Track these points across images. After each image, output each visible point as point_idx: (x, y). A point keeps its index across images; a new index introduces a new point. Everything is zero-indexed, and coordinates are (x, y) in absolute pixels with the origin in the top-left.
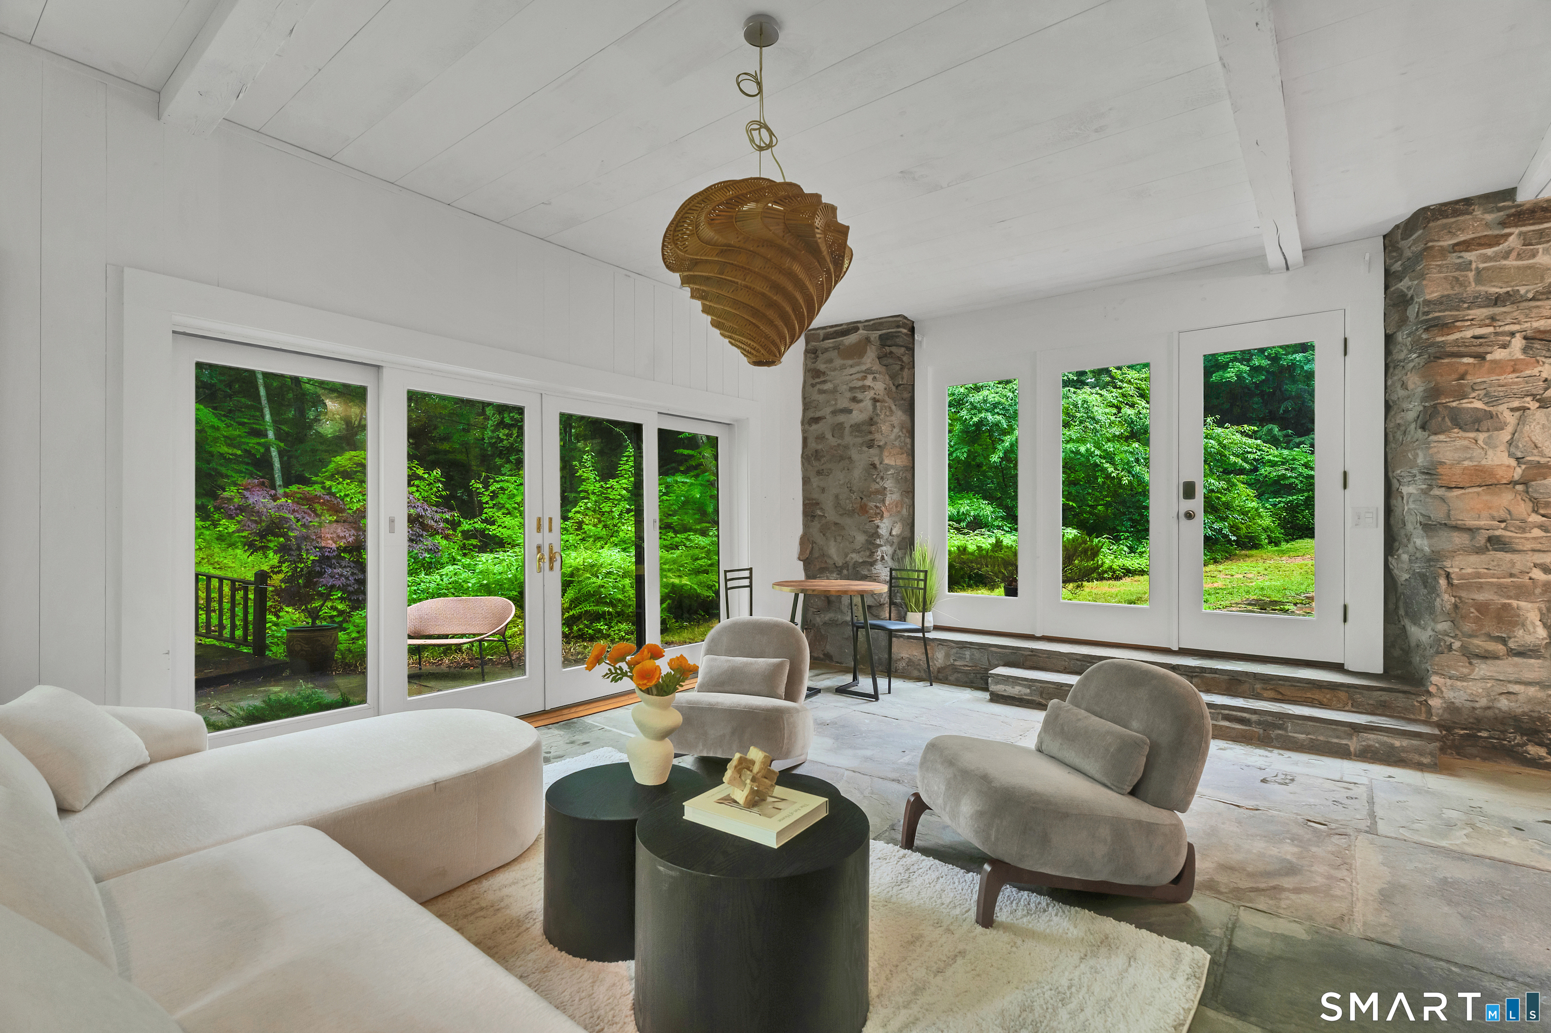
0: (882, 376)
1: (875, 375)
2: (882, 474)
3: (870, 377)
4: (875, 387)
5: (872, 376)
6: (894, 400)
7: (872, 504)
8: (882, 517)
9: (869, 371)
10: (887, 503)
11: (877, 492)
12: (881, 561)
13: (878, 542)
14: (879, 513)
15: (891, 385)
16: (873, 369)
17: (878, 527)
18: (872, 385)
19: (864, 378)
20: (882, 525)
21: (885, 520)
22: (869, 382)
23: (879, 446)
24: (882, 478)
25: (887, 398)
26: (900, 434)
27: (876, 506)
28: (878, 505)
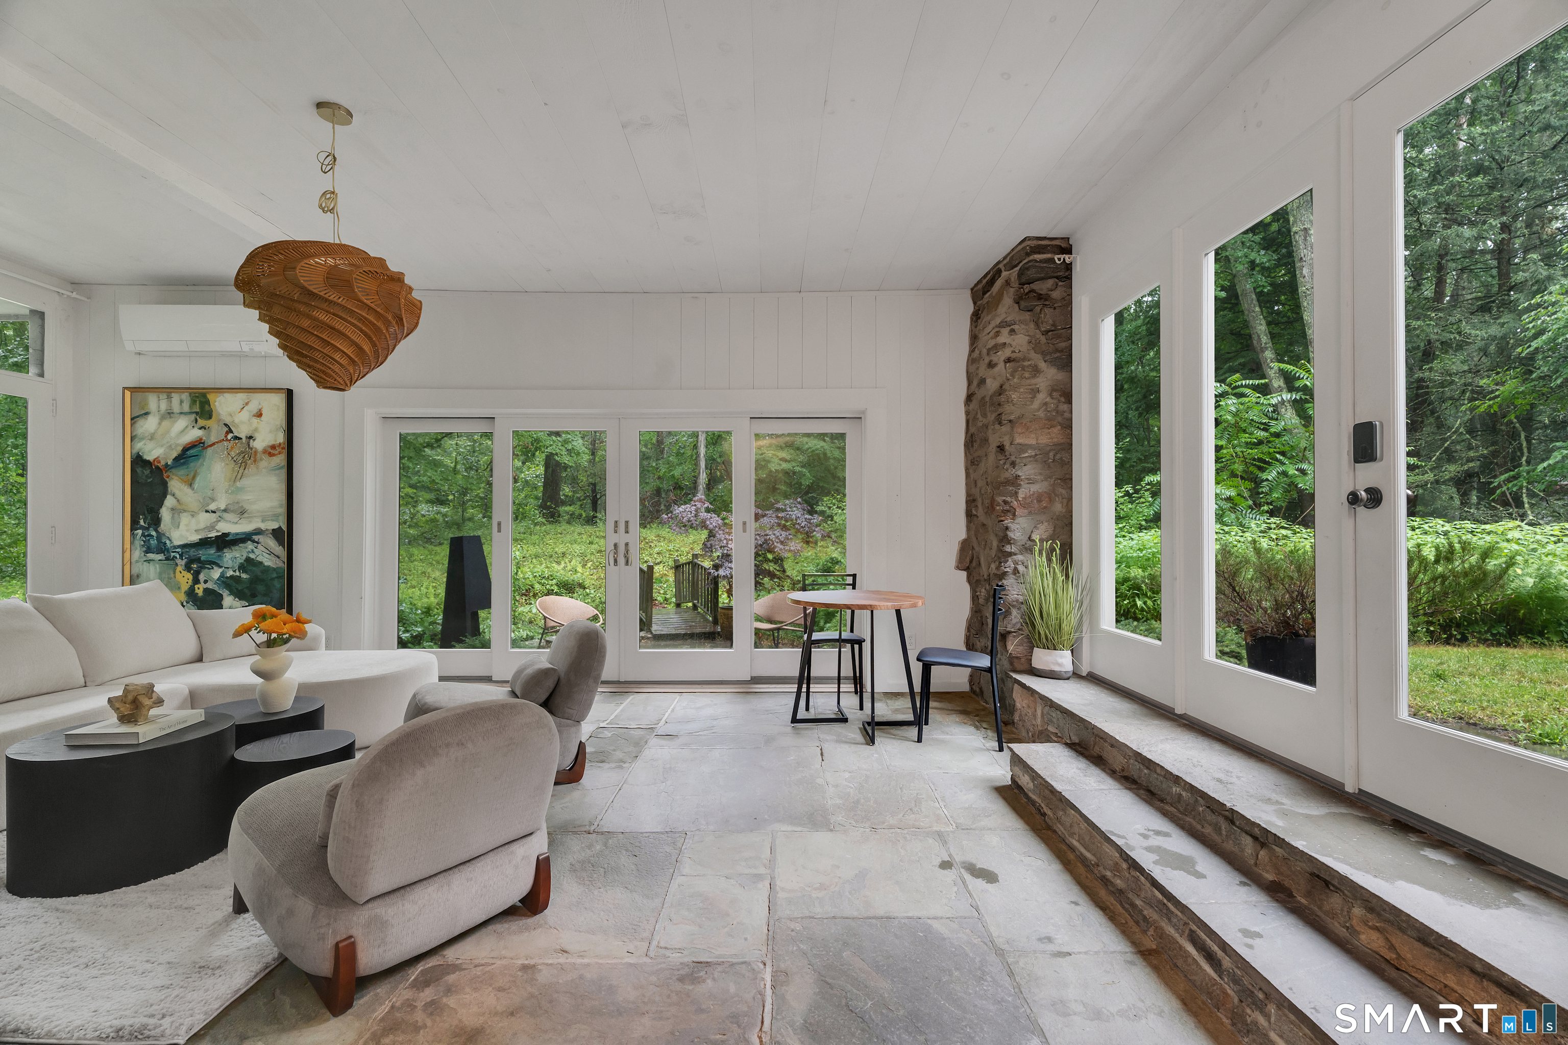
0: (1023, 326)
1: (1013, 327)
2: (1013, 458)
3: (1005, 331)
4: (1014, 344)
5: (1009, 329)
6: (1043, 354)
7: (1000, 499)
8: (1014, 515)
9: (1004, 324)
10: (1021, 496)
11: (1008, 482)
12: (1014, 574)
13: (1008, 548)
14: (1008, 511)
15: (1039, 335)
16: (1008, 319)
17: (1007, 528)
18: (1008, 341)
19: (997, 334)
20: (1012, 526)
21: (1019, 520)
22: (1004, 337)
23: (1010, 421)
24: (1013, 464)
25: (1033, 355)
26: (1048, 399)
27: (1005, 502)
28: (1008, 499)
